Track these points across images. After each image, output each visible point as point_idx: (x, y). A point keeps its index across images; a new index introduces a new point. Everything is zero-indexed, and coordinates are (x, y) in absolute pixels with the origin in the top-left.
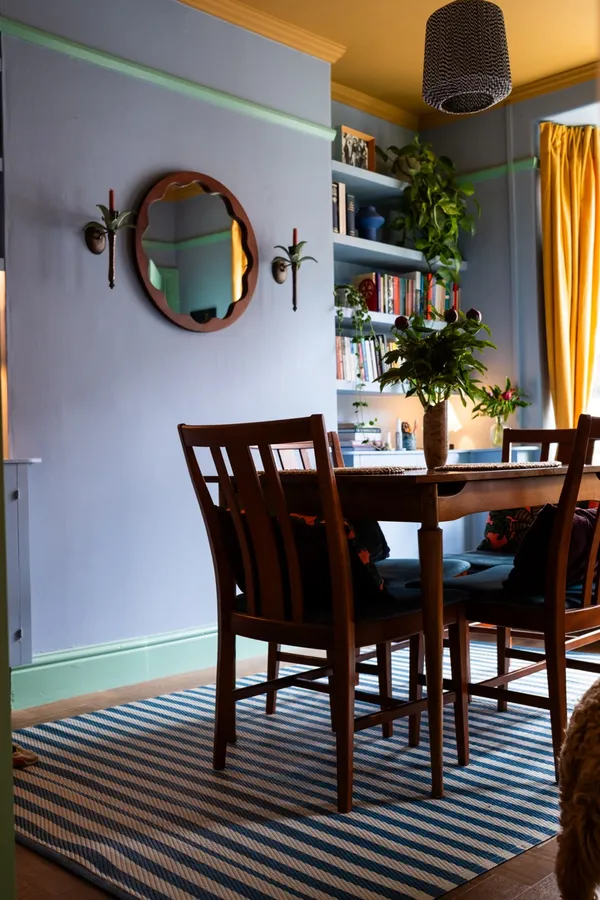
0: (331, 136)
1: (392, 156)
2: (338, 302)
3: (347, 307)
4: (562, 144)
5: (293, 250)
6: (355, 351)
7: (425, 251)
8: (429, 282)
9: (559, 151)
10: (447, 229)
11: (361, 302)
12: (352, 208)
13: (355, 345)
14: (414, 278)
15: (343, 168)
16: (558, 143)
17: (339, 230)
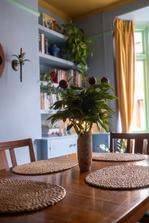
0: (38, 15)
1: (63, 28)
2: (42, 79)
3: (45, 81)
4: (121, 27)
5: (20, 56)
6: (49, 98)
7: (75, 62)
8: (76, 73)
9: (120, 29)
10: (82, 54)
11: (51, 80)
12: (47, 44)
13: (48, 96)
14: (70, 72)
15: (43, 28)
16: (120, 26)
17: (41, 51)
